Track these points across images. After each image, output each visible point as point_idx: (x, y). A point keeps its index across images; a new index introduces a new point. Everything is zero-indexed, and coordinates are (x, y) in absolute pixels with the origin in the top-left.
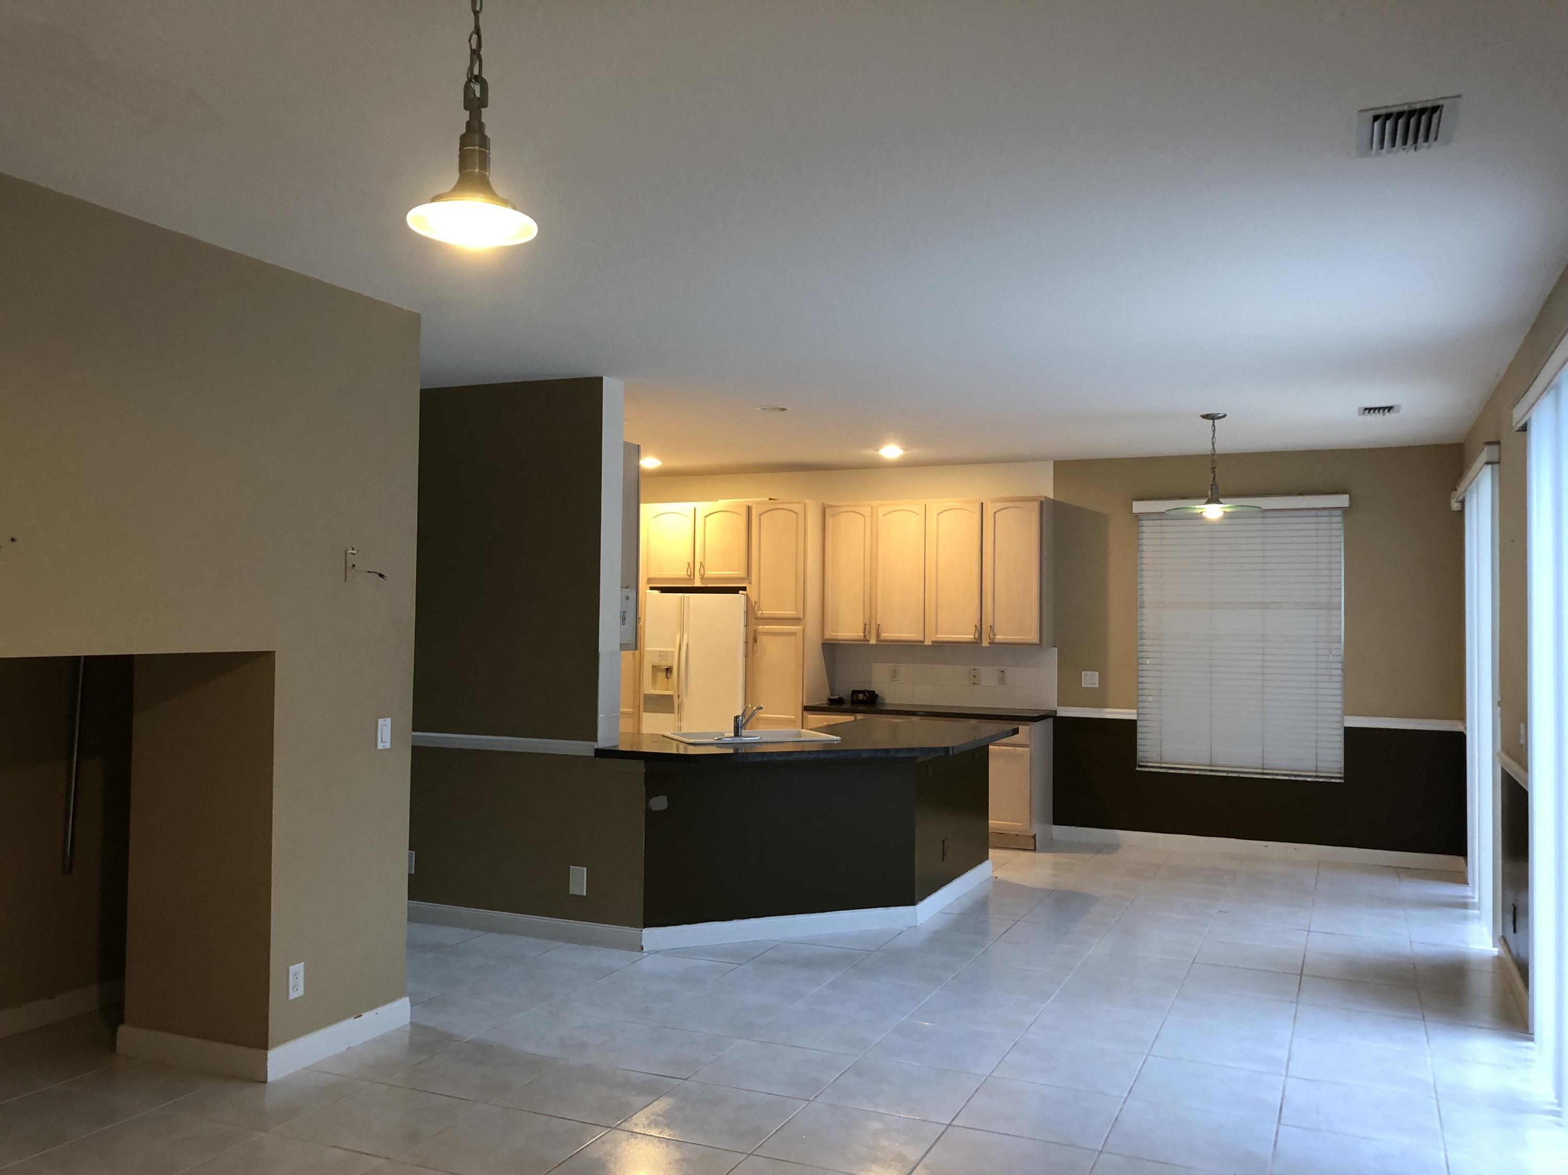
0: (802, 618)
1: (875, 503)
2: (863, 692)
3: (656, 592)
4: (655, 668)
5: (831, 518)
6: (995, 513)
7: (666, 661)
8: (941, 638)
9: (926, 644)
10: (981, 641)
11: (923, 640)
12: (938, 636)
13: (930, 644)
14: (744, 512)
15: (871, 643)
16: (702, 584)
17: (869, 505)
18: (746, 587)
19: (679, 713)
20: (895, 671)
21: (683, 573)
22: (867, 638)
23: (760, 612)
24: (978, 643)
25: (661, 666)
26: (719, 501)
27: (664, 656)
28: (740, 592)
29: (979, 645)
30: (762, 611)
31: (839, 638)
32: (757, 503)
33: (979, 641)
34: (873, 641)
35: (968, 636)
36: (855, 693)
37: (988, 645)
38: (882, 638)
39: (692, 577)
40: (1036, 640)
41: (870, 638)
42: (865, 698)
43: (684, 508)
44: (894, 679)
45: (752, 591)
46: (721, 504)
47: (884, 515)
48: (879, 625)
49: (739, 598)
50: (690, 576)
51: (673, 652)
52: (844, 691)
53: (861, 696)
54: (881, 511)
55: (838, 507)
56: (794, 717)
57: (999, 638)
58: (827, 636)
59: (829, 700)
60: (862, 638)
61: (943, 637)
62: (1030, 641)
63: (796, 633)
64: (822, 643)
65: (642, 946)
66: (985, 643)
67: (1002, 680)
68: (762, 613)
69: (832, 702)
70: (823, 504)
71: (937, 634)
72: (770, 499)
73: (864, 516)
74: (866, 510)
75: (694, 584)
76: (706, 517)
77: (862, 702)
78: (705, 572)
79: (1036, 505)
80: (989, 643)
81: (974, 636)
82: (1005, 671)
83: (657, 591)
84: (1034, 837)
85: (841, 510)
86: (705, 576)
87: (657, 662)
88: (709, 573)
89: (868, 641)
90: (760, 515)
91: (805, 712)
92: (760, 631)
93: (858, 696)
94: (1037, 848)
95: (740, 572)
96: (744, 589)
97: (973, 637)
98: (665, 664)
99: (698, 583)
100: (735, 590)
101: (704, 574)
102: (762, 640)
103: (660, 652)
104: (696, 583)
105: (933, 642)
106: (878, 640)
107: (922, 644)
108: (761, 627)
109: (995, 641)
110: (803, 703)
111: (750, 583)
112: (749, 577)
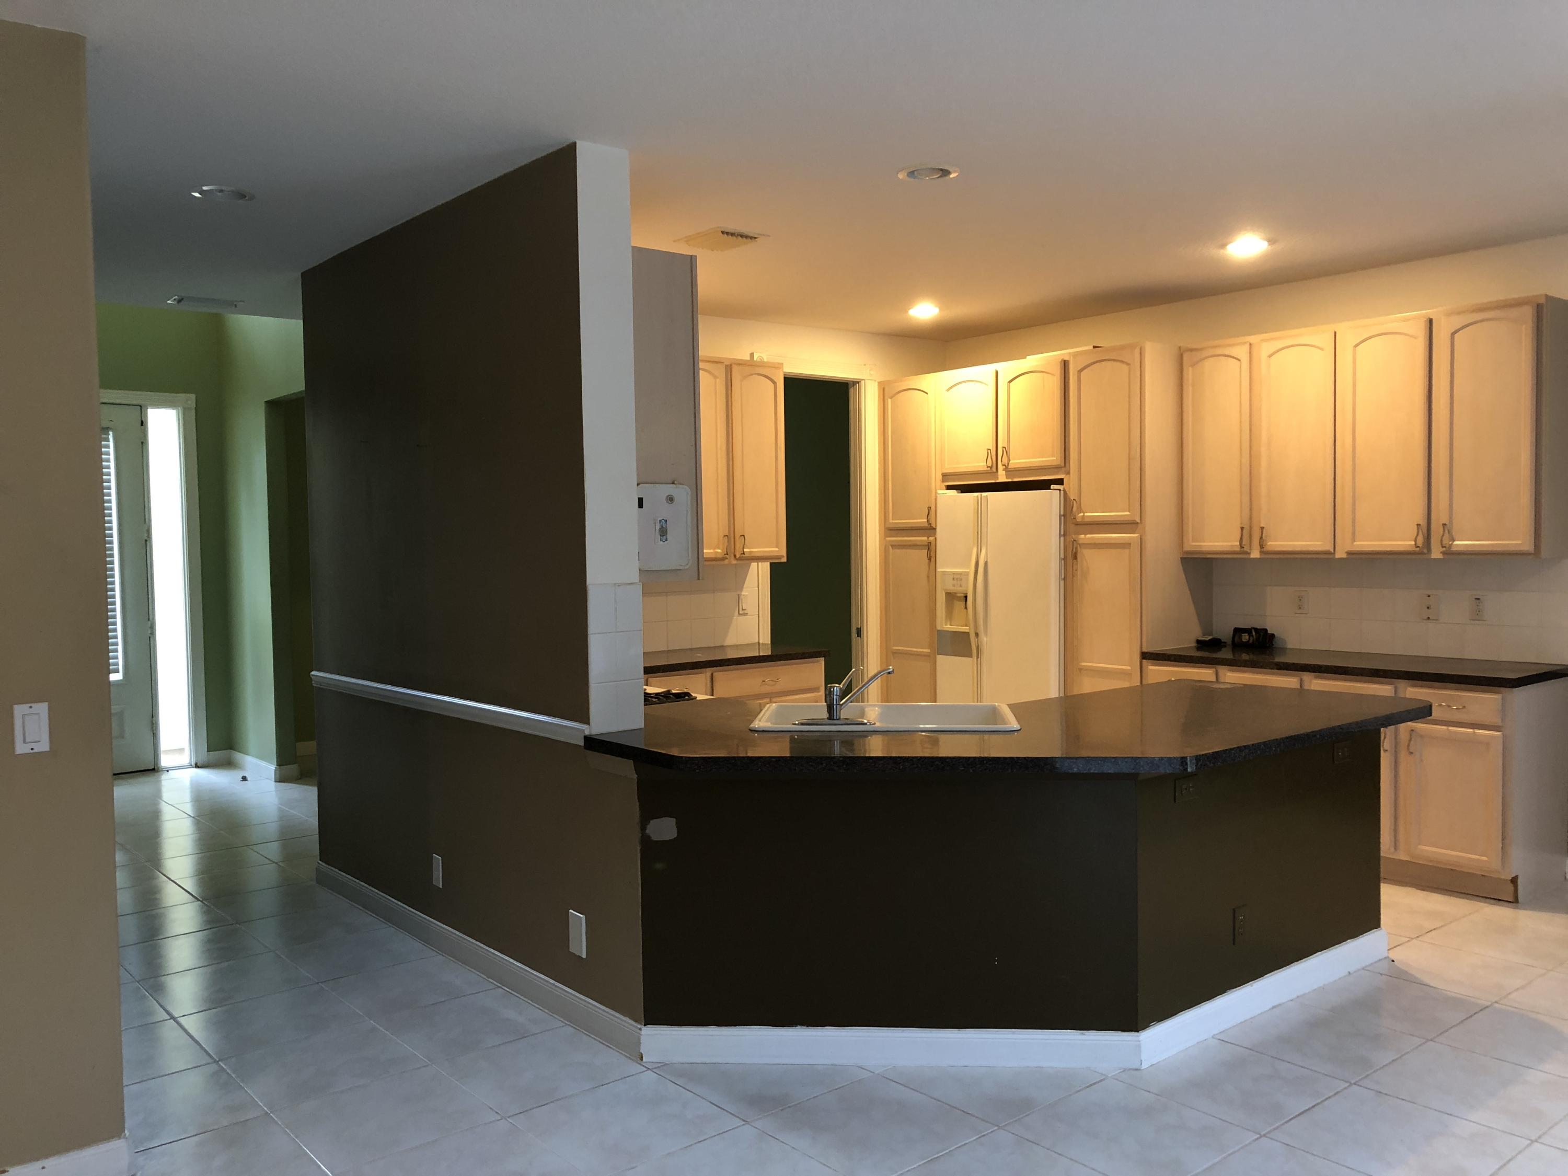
0: (1139, 521)
1: (1253, 339)
2: (1248, 631)
3: (953, 493)
4: (950, 596)
5: (1190, 369)
6: (1453, 334)
7: (961, 586)
8: (1362, 546)
9: (1338, 556)
10: (1429, 550)
11: (1333, 551)
12: (1355, 543)
13: (1345, 556)
14: (1057, 371)
15: (1252, 556)
16: (1007, 478)
17: (1245, 343)
18: (1062, 480)
19: (978, 658)
20: (1300, 599)
21: (980, 464)
22: (1246, 549)
23: (1082, 514)
24: (1424, 554)
25: (955, 593)
26: (1028, 357)
27: (957, 579)
28: (1052, 486)
29: (1425, 557)
30: (1084, 513)
31: (1204, 549)
32: (1075, 355)
33: (1425, 551)
34: (1255, 554)
35: (1404, 541)
36: (1238, 631)
37: (1441, 556)
38: (1267, 548)
39: (994, 469)
40: (1528, 546)
41: (1250, 549)
42: (1251, 641)
43: (983, 372)
44: (1299, 611)
45: (1071, 482)
46: (1032, 361)
47: (1270, 356)
48: (1262, 528)
49: (1051, 496)
50: (991, 468)
51: (967, 574)
52: (1223, 629)
53: (1245, 637)
54: (1265, 349)
55: (1201, 349)
56: (1129, 668)
57: (1460, 543)
58: (1187, 548)
59: (1198, 642)
60: (1238, 549)
61: (1364, 544)
62: (1517, 549)
63: (1130, 544)
64: (1181, 558)
65: (641, 1054)
66: (1436, 554)
67: (1477, 614)
68: (1084, 516)
69: (1201, 645)
70: (1180, 347)
71: (1354, 539)
72: (1094, 347)
73: (1239, 360)
74: (1241, 352)
75: (998, 479)
76: (1010, 382)
77: (1246, 647)
78: (1010, 460)
79: (1528, 313)
80: (1443, 553)
81: (1415, 540)
82: (1482, 599)
83: (955, 491)
84: (1514, 881)
85: (1205, 354)
86: (1009, 467)
87: (951, 588)
88: (1016, 462)
89: (1249, 554)
90: (1080, 371)
91: (1144, 660)
92: (1081, 542)
93: (1240, 637)
94: (1520, 899)
95: (1053, 458)
96: (1060, 482)
97: (1413, 543)
98: (959, 590)
99: (1002, 478)
100: (1043, 485)
101: (1008, 463)
102: (1087, 555)
103: (954, 573)
104: (999, 477)
105: (1349, 553)
106: (1261, 552)
107: (1331, 556)
108: (1083, 536)
109: (1454, 549)
110: (1141, 648)
111: (1068, 473)
112: (1067, 464)
